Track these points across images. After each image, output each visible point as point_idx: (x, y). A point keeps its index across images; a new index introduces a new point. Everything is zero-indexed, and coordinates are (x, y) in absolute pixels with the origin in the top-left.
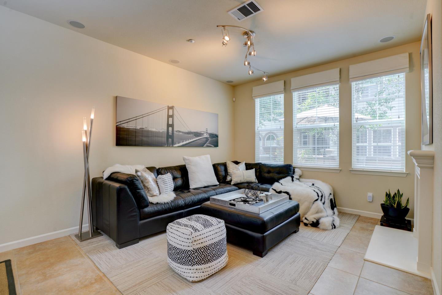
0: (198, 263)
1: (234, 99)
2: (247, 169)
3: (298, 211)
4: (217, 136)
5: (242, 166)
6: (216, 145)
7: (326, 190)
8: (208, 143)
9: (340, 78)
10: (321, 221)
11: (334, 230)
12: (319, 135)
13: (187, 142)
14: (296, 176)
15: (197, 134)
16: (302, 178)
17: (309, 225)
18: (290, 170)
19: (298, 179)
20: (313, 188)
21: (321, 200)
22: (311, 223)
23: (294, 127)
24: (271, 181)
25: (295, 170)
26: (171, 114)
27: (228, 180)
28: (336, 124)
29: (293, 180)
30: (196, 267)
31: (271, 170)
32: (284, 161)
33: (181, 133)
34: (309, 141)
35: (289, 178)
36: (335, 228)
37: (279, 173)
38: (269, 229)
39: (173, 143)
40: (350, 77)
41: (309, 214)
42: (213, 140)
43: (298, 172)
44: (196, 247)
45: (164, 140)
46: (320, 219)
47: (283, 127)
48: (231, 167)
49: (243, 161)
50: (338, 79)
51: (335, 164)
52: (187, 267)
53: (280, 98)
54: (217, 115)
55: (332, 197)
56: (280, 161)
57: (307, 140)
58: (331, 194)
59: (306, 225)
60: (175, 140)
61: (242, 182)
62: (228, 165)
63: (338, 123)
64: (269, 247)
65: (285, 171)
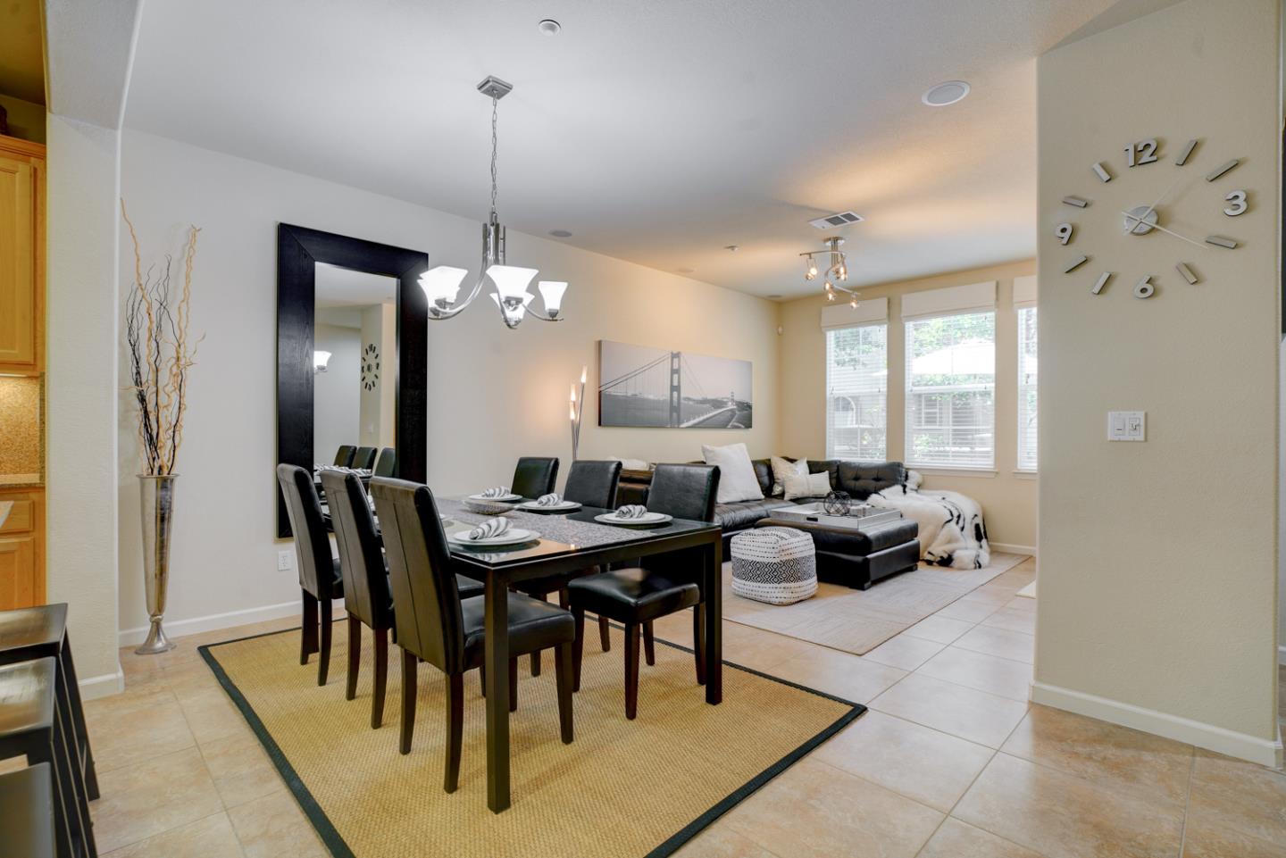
0: (787, 580)
1: (780, 329)
2: (811, 472)
3: (916, 536)
4: (750, 407)
5: (802, 467)
6: (749, 425)
7: (968, 508)
8: (734, 420)
9: (997, 299)
10: (955, 556)
11: (978, 570)
12: (962, 403)
13: (701, 418)
14: (910, 485)
15: (717, 404)
16: (923, 489)
17: (935, 564)
18: (900, 472)
19: (916, 490)
20: (943, 503)
21: (957, 523)
22: (939, 559)
23: (906, 390)
24: (863, 495)
25: (909, 474)
26: (676, 367)
27: (776, 493)
28: (988, 385)
29: (905, 492)
30: (783, 585)
31: (860, 473)
32: (888, 457)
33: (691, 403)
34: (941, 413)
35: (898, 488)
36: (980, 567)
37: (877, 479)
38: (874, 549)
39: (679, 422)
40: (1015, 299)
41: (934, 545)
42: (744, 417)
43: (914, 478)
44: (784, 559)
45: (666, 415)
46: (953, 551)
47: (885, 389)
48: (782, 469)
49: (802, 458)
50: (993, 303)
51: (987, 463)
52: (771, 585)
53: (880, 333)
54: (750, 365)
55: (979, 520)
56: (876, 457)
57: (938, 411)
58: (976, 515)
59: (930, 563)
60: (682, 414)
61: (805, 495)
62: (773, 464)
63: (993, 385)
64: (873, 577)
65: (892, 475)
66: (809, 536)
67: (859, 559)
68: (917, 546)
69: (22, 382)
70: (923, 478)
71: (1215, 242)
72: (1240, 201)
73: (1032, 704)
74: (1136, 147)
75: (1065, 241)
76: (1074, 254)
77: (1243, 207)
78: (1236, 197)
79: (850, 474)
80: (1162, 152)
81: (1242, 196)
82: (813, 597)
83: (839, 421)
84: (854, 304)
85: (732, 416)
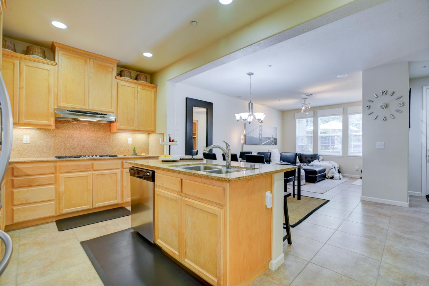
1: (283, 119)
3: (325, 171)
4: (276, 139)
6: (277, 144)
7: (337, 166)
8: (273, 143)
9: (343, 112)
10: (334, 176)
13: (266, 142)
14: (320, 159)
15: (269, 138)
16: (324, 160)
18: (317, 156)
19: (322, 161)
20: (330, 164)
21: (334, 169)
22: (330, 177)
23: (318, 135)
26: (261, 129)
29: (319, 161)
31: (307, 157)
32: (313, 152)
33: (264, 138)
35: (317, 160)
36: (340, 179)
37: (311, 158)
38: (318, 174)
39: (261, 143)
40: (348, 113)
41: (329, 174)
42: (275, 142)
43: (321, 158)
45: (258, 141)
50: (342, 113)
51: (341, 154)
53: (311, 120)
54: (276, 128)
55: (339, 168)
56: (311, 152)
59: (328, 178)
60: (262, 141)
63: (342, 134)
64: (317, 180)
65: (315, 157)
66: (303, 170)
67: (314, 176)
68: (325, 174)
69: (146, 135)
70: (323, 158)
71: (397, 111)
72: (402, 104)
73: (361, 200)
74: (382, 91)
75: (368, 109)
76: (370, 111)
77: (402, 105)
78: (401, 103)
79: (304, 157)
80: (387, 93)
81: (402, 103)
82: (304, 185)
83: (299, 143)
84: (307, 114)
85: (273, 141)
